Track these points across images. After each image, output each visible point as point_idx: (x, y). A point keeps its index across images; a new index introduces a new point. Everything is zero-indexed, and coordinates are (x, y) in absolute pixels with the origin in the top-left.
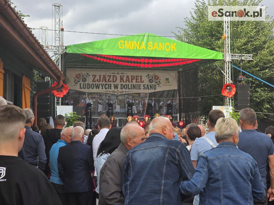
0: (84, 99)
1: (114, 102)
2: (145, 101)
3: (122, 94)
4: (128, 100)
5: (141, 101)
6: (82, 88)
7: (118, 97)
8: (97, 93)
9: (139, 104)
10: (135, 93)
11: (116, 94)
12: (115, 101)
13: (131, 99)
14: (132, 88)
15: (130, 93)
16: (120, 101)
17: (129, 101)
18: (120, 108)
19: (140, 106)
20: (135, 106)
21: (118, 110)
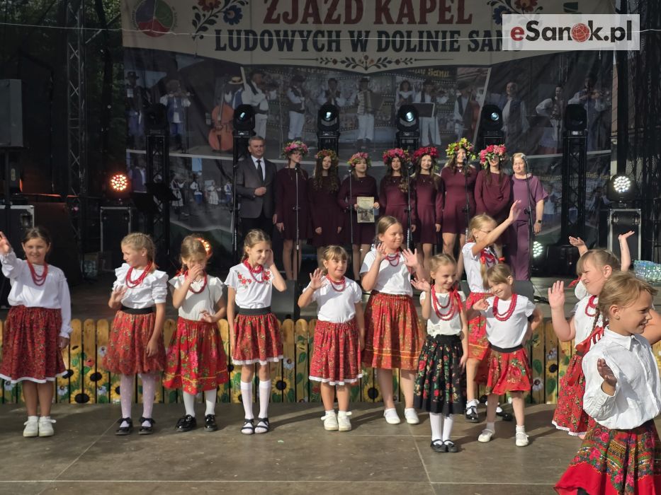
0: (235, 89)
1: (352, 102)
2: (474, 98)
3: (383, 69)
4: (405, 95)
5: (460, 99)
6: (224, 49)
7: (366, 81)
8: (283, 69)
9: (452, 109)
10: (436, 68)
11: (359, 69)
12: (354, 96)
13: (418, 90)
14: (425, 48)
15: (416, 64)
16: (377, 98)
17: (410, 98)
18: (375, 126)
19: (453, 116)
20: (433, 117)
21: (366, 135)
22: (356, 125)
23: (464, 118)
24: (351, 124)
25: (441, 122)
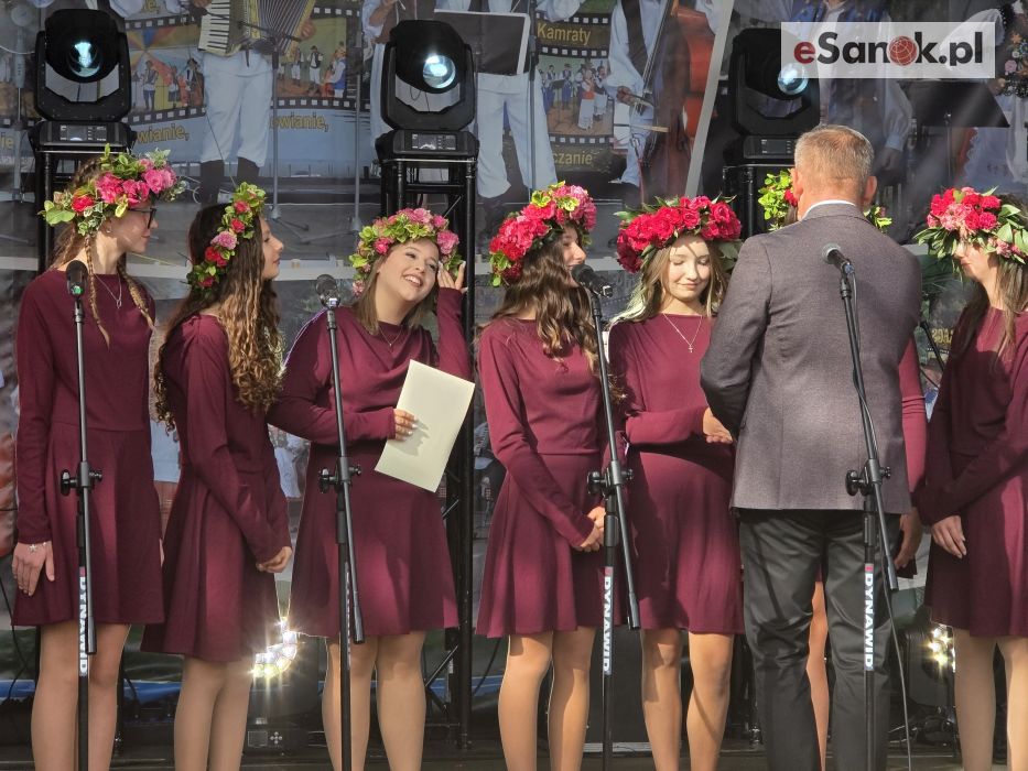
18: (276, 107)
19: (603, 72)
20: (522, 75)
21: (238, 143)
22: (193, 99)
23: (649, 83)
24: (172, 96)
25: (558, 95)
